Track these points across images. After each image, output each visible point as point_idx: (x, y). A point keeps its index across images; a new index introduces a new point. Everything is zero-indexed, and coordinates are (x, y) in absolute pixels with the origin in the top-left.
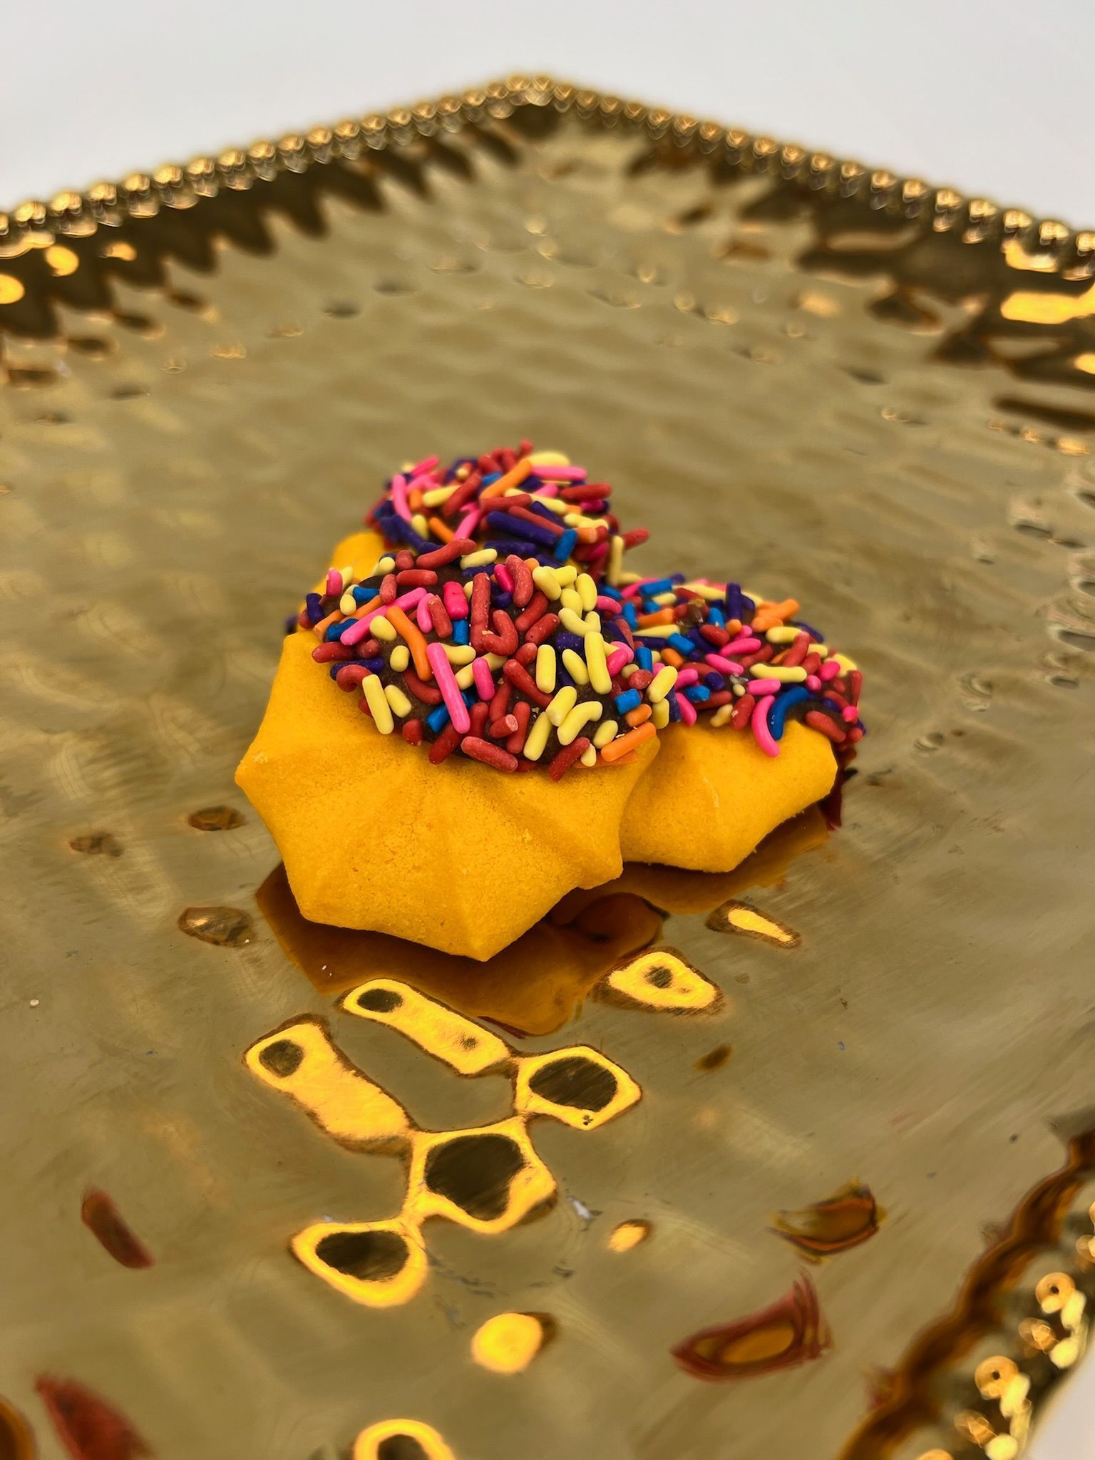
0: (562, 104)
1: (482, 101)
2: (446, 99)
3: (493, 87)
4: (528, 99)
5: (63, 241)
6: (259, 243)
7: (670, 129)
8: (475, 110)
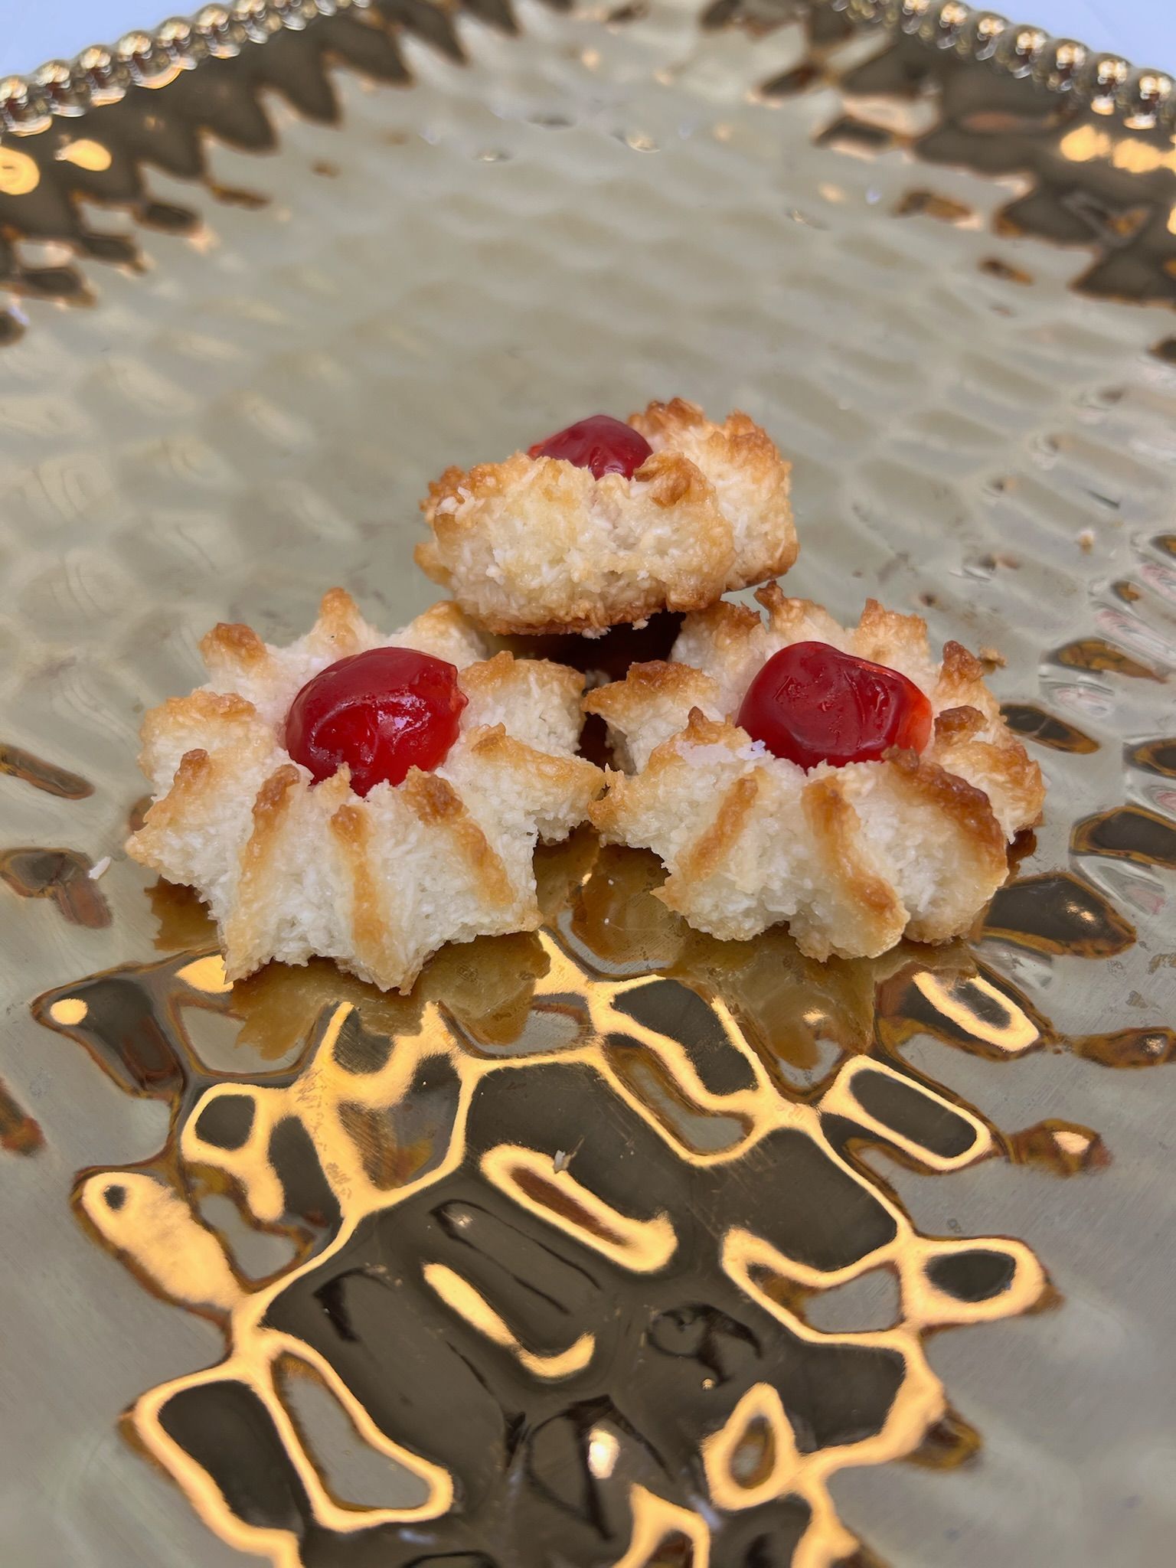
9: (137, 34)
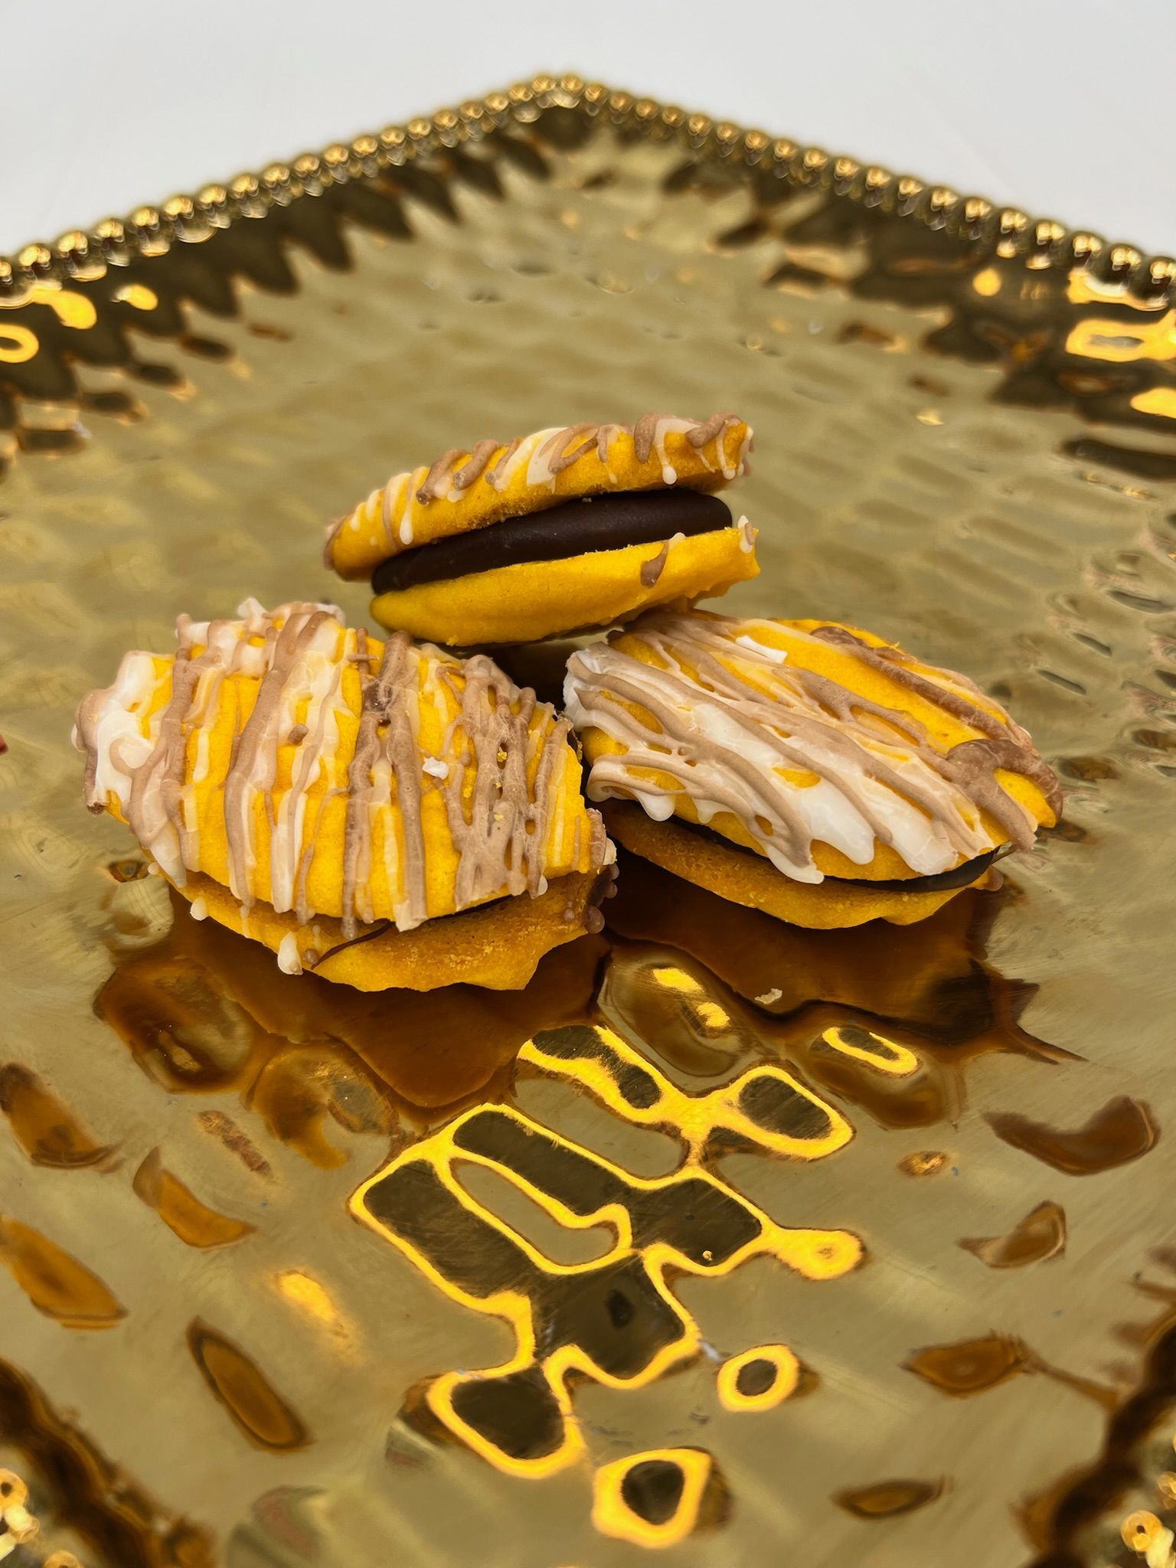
0: (593, 105)
1: (506, 104)
2: (468, 104)
3: (518, 87)
4: (556, 101)
5: (71, 285)
6: (282, 282)
7: (712, 135)
8: (498, 115)
9: (182, 197)
